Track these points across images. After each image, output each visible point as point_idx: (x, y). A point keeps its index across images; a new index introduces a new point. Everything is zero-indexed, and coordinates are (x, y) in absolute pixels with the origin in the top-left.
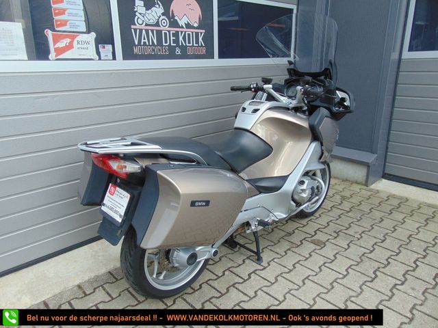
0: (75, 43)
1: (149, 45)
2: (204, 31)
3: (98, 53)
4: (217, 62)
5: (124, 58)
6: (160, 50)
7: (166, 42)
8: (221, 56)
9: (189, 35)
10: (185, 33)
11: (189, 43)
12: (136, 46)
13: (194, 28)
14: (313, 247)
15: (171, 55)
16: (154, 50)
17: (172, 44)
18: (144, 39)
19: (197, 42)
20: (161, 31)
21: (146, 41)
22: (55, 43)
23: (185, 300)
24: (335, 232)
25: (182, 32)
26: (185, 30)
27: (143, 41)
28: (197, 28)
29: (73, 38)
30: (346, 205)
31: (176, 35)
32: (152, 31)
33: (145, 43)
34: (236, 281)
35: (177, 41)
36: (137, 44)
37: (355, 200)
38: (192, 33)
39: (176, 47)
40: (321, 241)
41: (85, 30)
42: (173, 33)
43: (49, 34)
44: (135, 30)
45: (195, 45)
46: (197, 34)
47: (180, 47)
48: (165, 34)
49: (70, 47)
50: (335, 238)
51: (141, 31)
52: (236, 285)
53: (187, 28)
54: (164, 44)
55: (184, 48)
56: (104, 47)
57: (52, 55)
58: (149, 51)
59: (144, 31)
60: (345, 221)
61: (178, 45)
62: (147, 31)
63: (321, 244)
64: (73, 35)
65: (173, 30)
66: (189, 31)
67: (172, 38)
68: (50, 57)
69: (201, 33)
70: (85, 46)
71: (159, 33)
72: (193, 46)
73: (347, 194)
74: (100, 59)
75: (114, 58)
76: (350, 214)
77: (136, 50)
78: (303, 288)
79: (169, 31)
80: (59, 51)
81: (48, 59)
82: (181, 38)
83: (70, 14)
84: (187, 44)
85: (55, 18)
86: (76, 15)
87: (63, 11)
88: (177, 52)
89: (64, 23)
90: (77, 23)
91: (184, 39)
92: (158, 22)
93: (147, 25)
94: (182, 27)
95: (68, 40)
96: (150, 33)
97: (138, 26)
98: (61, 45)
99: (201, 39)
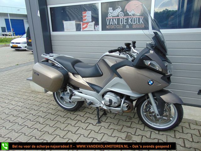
0: (88, 26)
1: (113, 25)
2: (143, 17)
3: (95, 28)
5: (102, 30)
6: (118, 27)
7: (121, 23)
9: (134, 19)
10: (132, 19)
11: (134, 22)
12: (107, 25)
13: (137, 16)
14: (123, 136)
15: (124, 28)
16: (115, 27)
17: (125, 24)
18: (111, 22)
21: (112, 23)
22: (83, 26)
25: (130, 18)
26: (133, 17)
27: (111, 23)
29: (87, 24)
31: (127, 20)
32: (115, 19)
33: (111, 24)
35: (127, 22)
36: (108, 24)
38: (136, 18)
39: (126, 25)
41: (91, 21)
42: (125, 19)
44: (108, 19)
45: (137, 23)
47: (129, 25)
48: (122, 20)
49: (86, 27)
51: (110, 19)
53: (133, 16)
54: (120, 24)
56: (97, 26)
58: (113, 27)
59: (111, 19)
61: (128, 24)
62: (113, 19)
64: (87, 23)
65: (126, 18)
67: (125, 21)
69: (141, 18)
70: (91, 26)
71: (118, 20)
74: (95, 31)
77: (107, 27)
79: (124, 18)
80: (83, 28)
81: (80, 31)
82: (130, 21)
83: (87, 17)
84: (133, 23)
85: (83, 18)
86: (89, 17)
87: (85, 16)
88: (127, 27)
89: (85, 20)
90: (89, 19)
91: (131, 21)
92: (118, 15)
93: (113, 17)
94: (131, 15)
95: (86, 25)
96: (114, 20)
97: (109, 18)
98: (84, 26)
99: (141, 21)
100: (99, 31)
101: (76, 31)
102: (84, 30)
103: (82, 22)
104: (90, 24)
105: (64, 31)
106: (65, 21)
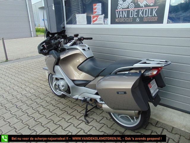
0: (98, 18)
1: (123, 18)
2: (158, 7)
3: (104, 22)
5: (111, 23)
6: (127, 20)
7: (131, 16)
9: (146, 10)
10: (143, 10)
11: (146, 15)
12: (117, 18)
13: (150, 6)
15: (134, 22)
16: (125, 20)
17: (135, 16)
18: (121, 15)
19: (151, 14)
20: (129, 11)
21: (122, 16)
22: (93, 19)
25: (141, 10)
27: (120, 16)
28: (152, 6)
29: (97, 17)
31: (138, 11)
32: (125, 11)
33: (121, 17)
35: (138, 15)
38: (149, 9)
39: (136, 18)
41: (101, 14)
42: (136, 11)
44: (117, 12)
45: (149, 16)
47: (139, 18)
48: (132, 12)
49: (96, 20)
51: (120, 12)
53: (145, 7)
54: (130, 17)
56: (106, 19)
57: (92, 23)
58: (122, 20)
61: (138, 17)
62: (122, 11)
64: (97, 16)
65: (136, 9)
66: (147, 8)
67: (135, 13)
69: (155, 9)
70: (101, 19)
74: (104, 24)
77: (117, 20)
79: (134, 10)
81: (91, 24)
82: (140, 13)
83: (98, 9)
84: (144, 16)
85: (94, 11)
87: (96, 9)
88: (137, 20)
89: (96, 12)
90: (99, 12)
91: (143, 13)
92: (128, 7)
93: (123, 9)
94: (142, 7)
95: (96, 18)
97: (119, 10)
98: (94, 19)
99: (154, 12)
100: (108, 25)
101: (87, 24)
102: (93, 23)
103: (93, 15)
104: (100, 16)
105: (76, 24)
106: (77, 14)
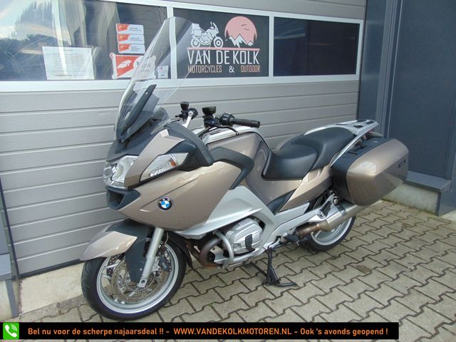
0: (135, 64)
1: (203, 64)
2: (258, 50)
3: (156, 73)
4: (271, 79)
5: (178, 78)
6: (213, 69)
7: (220, 61)
8: (276, 74)
9: (243, 54)
10: (239, 53)
11: (243, 61)
14: (357, 272)
16: (207, 69)
17: (226, 63)
19: (251, 60)
20: (215, 51)
21: (200, 60)
22: (118, 64)
23: (213, 308)
24: (386, 260)
25: (236, 51)
28: (252, 47)
29: (133, 60)
30: (407, 234)
31: (230, 54)
33: (199, 62)
34: (267, 297)
37: (418, 229)
38: (247, 51)
40: (368, 269)
41: (144, 52)
43: (113, 56)
46: (251, 52)
47: (233, 66)
48: (219, 53)
50: (385, 266)
52: (267, 301)
54: (218, 63)
55: (237, 67)
56: (162, 68)
57: (115, 75)
58: (202, 70)
59: (198, 52)
60: (401, 250)
61: (231, 64)
62: (201, 52)
63: (367, 271)
64: (133, 57)
65: (227, 50)
66: (243, 50)
67: (226, 57)
68: (113, 77)
69: (256, 52)
71: (213, 53)
72: (247, 64)
73: (410, 222)
74: (157, 78)
75: (169, 77)
76: (408, 244)
78: (335, 312)
79: (223, 51)
80: (121, 71)
81: (111, 79)
82: (235, 57)
83: (132, 39)
85: (119, 43)
86: (137, 39)
87: (126, 37)
89: (126, 47)
90: (138, 46)
92: (212, 43)
93: (201, 46)
94: (237, 47)
95: (129, 62)
96: (205, 54)
97: (194, 48)
98: (122, 66)
99: (255, 57)
101: (96, 79)
103: (117, 53)
105: (45, 80)
106: (48, 45)
